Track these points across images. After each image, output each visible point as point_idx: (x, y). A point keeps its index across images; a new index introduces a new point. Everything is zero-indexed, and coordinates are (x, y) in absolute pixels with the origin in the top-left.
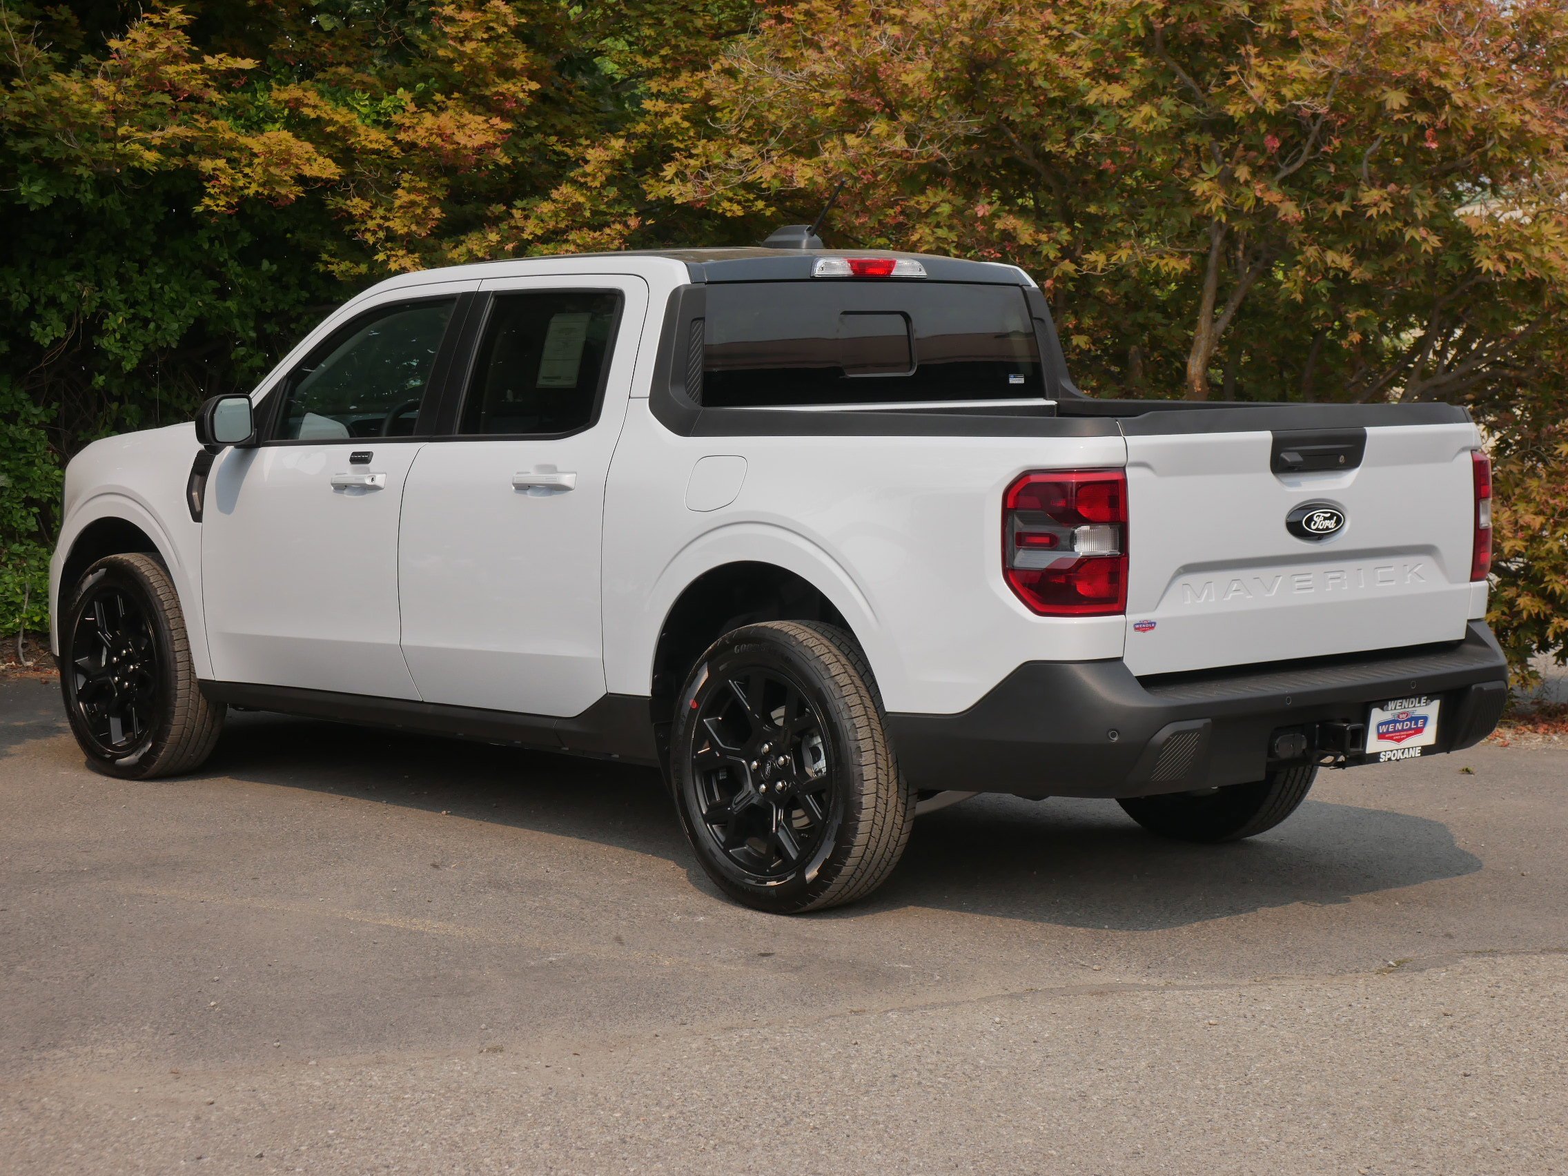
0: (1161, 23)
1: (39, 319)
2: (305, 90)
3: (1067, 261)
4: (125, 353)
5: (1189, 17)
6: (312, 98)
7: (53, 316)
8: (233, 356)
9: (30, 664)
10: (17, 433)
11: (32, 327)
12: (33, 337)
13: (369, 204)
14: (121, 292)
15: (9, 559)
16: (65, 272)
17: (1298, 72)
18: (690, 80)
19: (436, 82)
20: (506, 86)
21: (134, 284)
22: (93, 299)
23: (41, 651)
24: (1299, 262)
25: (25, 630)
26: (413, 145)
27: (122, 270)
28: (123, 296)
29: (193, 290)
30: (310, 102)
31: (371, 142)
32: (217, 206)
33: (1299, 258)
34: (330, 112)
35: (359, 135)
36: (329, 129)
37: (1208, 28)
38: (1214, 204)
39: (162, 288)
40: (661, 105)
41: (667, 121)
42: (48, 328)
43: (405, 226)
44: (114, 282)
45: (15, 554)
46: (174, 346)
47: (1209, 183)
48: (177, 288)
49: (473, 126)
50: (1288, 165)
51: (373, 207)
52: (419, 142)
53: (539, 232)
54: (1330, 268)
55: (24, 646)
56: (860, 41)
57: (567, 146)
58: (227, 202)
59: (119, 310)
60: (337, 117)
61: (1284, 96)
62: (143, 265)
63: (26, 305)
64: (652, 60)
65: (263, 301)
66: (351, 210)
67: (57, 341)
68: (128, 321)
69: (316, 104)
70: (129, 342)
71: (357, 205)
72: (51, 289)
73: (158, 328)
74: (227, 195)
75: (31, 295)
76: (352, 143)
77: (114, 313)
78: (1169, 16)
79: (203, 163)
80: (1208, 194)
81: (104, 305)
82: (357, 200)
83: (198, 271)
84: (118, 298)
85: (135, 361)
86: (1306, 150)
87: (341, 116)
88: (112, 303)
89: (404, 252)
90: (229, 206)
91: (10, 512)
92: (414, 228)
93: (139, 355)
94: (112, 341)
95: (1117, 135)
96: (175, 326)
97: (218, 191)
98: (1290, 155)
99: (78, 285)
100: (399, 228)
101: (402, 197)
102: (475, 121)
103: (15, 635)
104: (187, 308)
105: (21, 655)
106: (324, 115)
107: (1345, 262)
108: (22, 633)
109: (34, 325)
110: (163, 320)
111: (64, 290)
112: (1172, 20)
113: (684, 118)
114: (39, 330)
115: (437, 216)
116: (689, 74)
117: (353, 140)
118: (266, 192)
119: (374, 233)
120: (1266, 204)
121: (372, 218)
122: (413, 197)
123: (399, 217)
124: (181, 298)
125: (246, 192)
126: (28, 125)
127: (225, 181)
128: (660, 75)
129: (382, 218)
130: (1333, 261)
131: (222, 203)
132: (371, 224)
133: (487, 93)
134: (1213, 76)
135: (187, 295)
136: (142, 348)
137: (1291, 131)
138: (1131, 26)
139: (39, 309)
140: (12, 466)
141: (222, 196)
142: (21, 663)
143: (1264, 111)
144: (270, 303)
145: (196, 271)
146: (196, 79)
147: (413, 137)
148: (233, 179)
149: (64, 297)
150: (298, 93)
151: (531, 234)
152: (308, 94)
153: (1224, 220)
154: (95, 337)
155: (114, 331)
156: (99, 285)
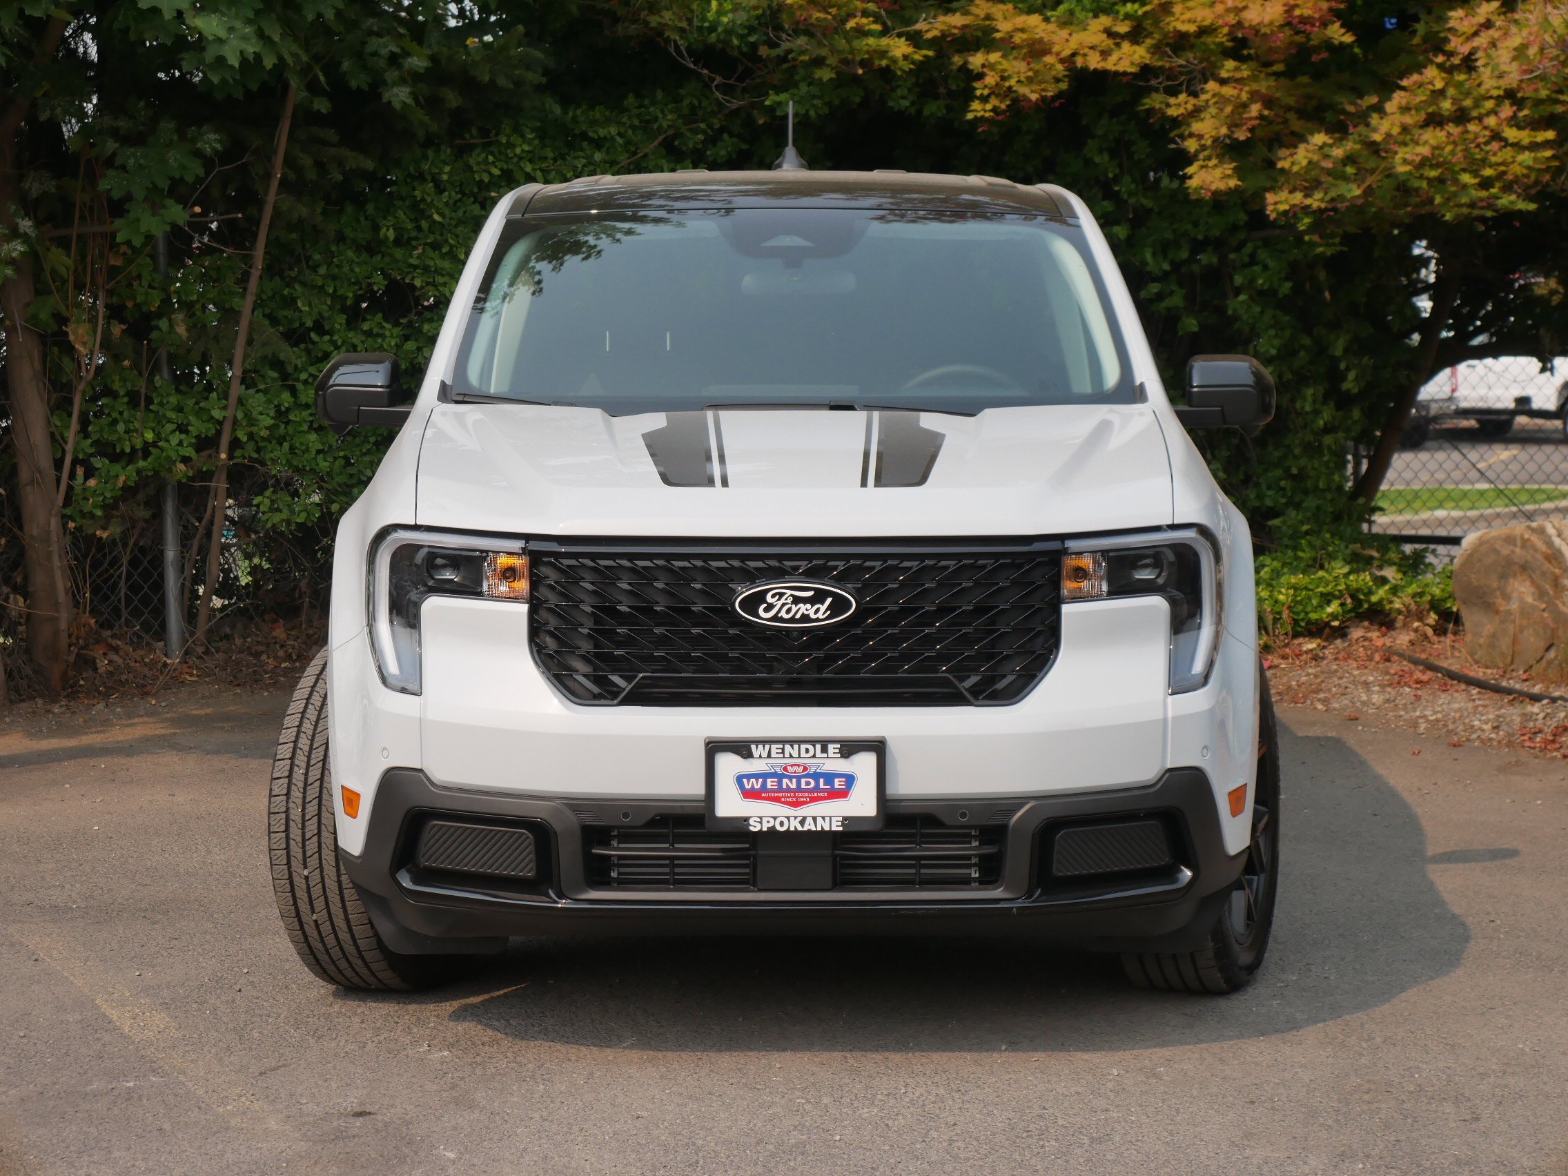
79: (972, 59)
115: (1257, 114)
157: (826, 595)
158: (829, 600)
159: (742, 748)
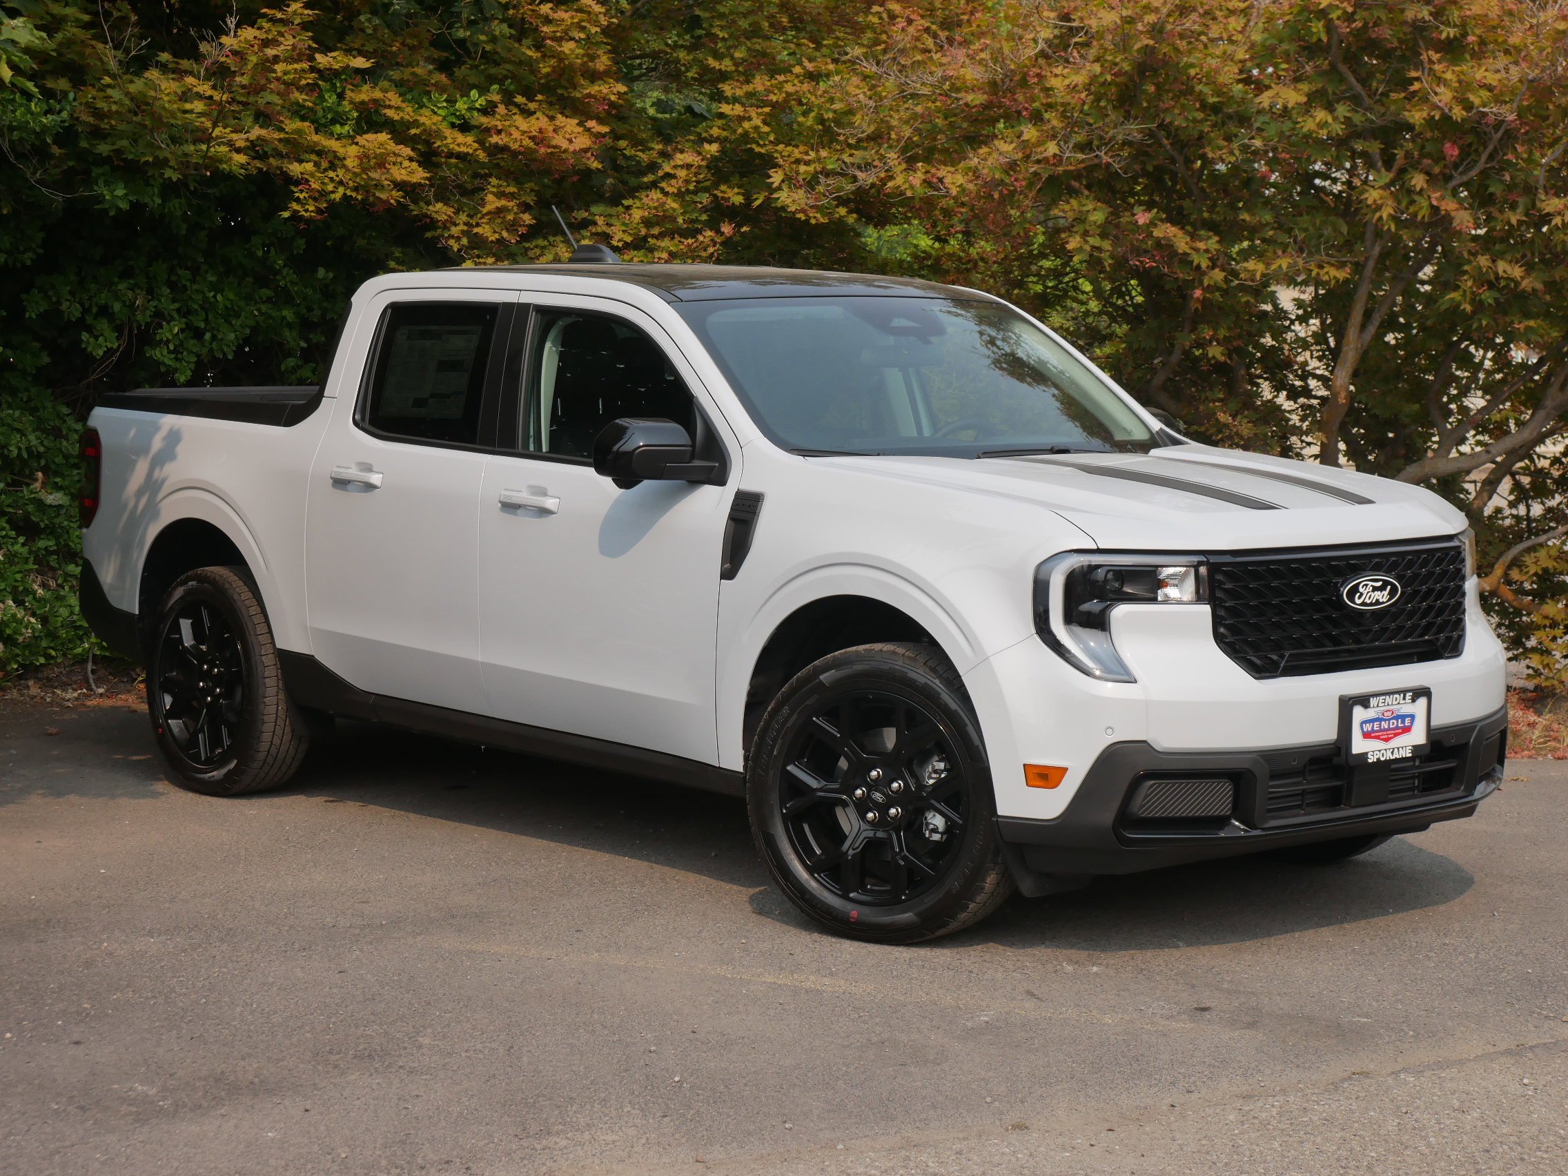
0: (1347, 27)
1: (90, 329)
2: (385, 91)
3: (1217, 270)
4: (178, 365)
5: (1375, 22)
6: (393, 98)
7: (103, 325)
8: (283, 368)
9: (101, 691)
10: (70, 448)
11: (84, 338)
12: (86, 348)
13: (452, 210)
14: (174, 301)
15: (65, 581)
16: (116, 280)
17: (1485, 77)
18: (769, 84)
19: (511, 84)
20: (597, 88)
21: (188, 292)
22: (148, 308)
23: (110, 677)
24: (1466, 272)
25: (94, 655)
26: (505, 149)
27: (174, 278)
28: (177, 305)
29: (249, 299)
30: (392, 103)
31: (458, 145)
32: (307, 211)
33: (1466, 268)
34: (412, 114)
35: (446, 138)
36: (413, 131)
37: (1391, 32)
38: (1386, 213)
39: (215, 297)
40: (738, 109)
41: (746, 125)
42: (101, 339)
43: (495, 232)
44: (166, 291)
45: (71, 576)
46: (230, 357)
47: (1381, 191)
48: (231, 296)
49: (569, 129)
50: (1461, 174)
51: (457, 213)
52: (511, 145)
53: (629, 239)
54: (1502, 277)
55: (93, 672)
56: (1012, 44)
57: (639, 150)
58: (316, 207)
59: (173, 319)
60: (422, 120)
61: (1472, 102)
62: (196, 271)
63: (78, 314)
64: (724, 63)
65: (310, 309)
66: (436, 216)
67: (110, 352)
68: (182, 330)
69: (397, 107)
70: (182, 353)
71: (440, 211)
72: (103, 298)
73: (214, 338)
74: (315, 199)
75: (82, 305)
76: (439, 146)
77: (168, 323)
78: (1355, 21)
79: (291, 167)
80: (1379, 202)
81: (159, 315)
82: (439, 206)
83: (249, 279)
84: (172, 307)
85: (189, 373)
86: (1484, 157)
87: (427, 119)
88: (166, 312)
89: (493, 260)
90: (319, 211)
91: (68, 532)
92: (505, 234)
93: (192, 366)
94: (165, 352)
95: (1278, 142)
96: (232, 336)
97: (306, 195)
98: (1465, 163)
99: (130, 294)
100: (488, 234)
101: (492, 202)
102: (570, 125)
103: (85, 661)
104: (242, 318)
105: (91, 681)
106: (407, 117)
107: (1517, 272)
108: (91, 659)
109: (85, 336)
110: (218, 330)
111: (117, 298)
112: (1358, 24)
113: (765, 123)
114: (92, 340)
115: (527, 222)
116: (767, 78)
117: (438, 143)
118: (359, 197)
119: (458, 239)
120: (1443, 213)
121: (456, 225)
122: (503, 202)
123: (487, 223)
124: (236, 308)
125: (332, 196)
126: (102, 126)
127: (315, 185)
128: (732, 78)
129: (465, 224)
130: (1505, 271)
131: (311, 208)
132: (455, 231)
133: (578, 95)
134: (1380, 82)
135: (242, 304)
136: (195, 359)
137: (1470, 138)
138: (1314, 30)
139: (89, 320)
140: (66, 483)
141: (311, 201)
142: (92, 690)
143: (1451, 118)
144: (317, 312)
145: (247, 279)
146: (306, 79)
147: (506, 140)
148: (323, 183)
149: (117, 307)
150: (377, 94)
151: (619, 241)
152: (390, 95)
153: (1393, 228)
154: (147, 348)
155: (168, 341)
156: (150, 291)
157: (1386, 583)
158: (1389, 587)
159: (1364, 701)
